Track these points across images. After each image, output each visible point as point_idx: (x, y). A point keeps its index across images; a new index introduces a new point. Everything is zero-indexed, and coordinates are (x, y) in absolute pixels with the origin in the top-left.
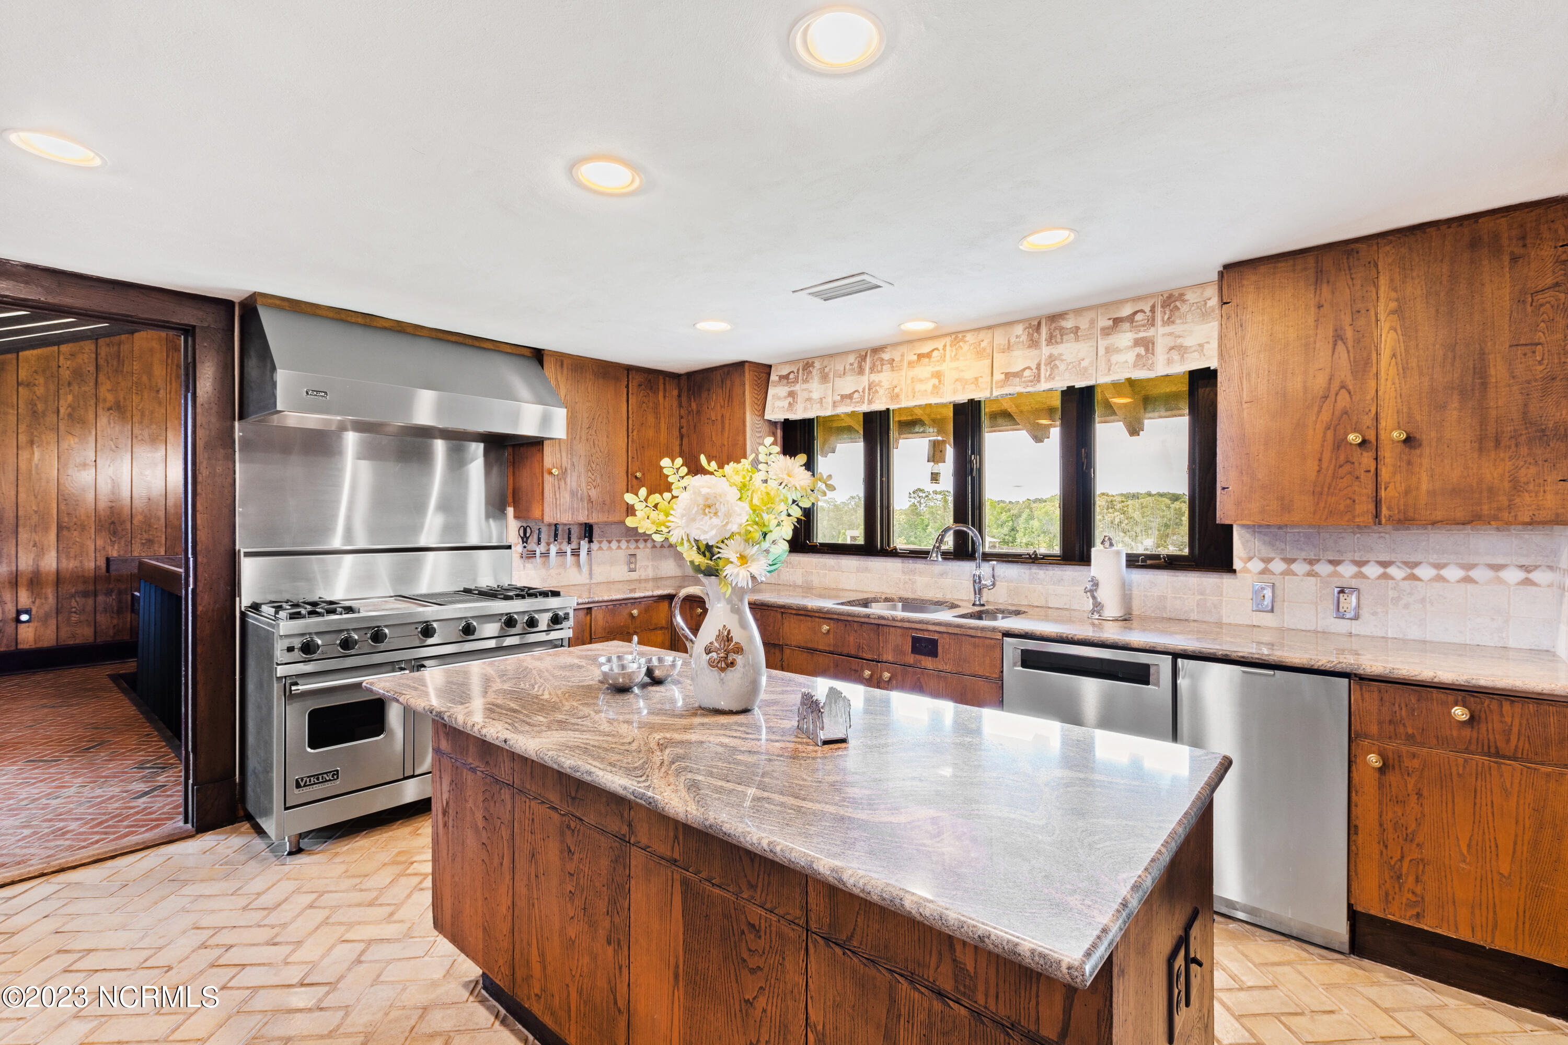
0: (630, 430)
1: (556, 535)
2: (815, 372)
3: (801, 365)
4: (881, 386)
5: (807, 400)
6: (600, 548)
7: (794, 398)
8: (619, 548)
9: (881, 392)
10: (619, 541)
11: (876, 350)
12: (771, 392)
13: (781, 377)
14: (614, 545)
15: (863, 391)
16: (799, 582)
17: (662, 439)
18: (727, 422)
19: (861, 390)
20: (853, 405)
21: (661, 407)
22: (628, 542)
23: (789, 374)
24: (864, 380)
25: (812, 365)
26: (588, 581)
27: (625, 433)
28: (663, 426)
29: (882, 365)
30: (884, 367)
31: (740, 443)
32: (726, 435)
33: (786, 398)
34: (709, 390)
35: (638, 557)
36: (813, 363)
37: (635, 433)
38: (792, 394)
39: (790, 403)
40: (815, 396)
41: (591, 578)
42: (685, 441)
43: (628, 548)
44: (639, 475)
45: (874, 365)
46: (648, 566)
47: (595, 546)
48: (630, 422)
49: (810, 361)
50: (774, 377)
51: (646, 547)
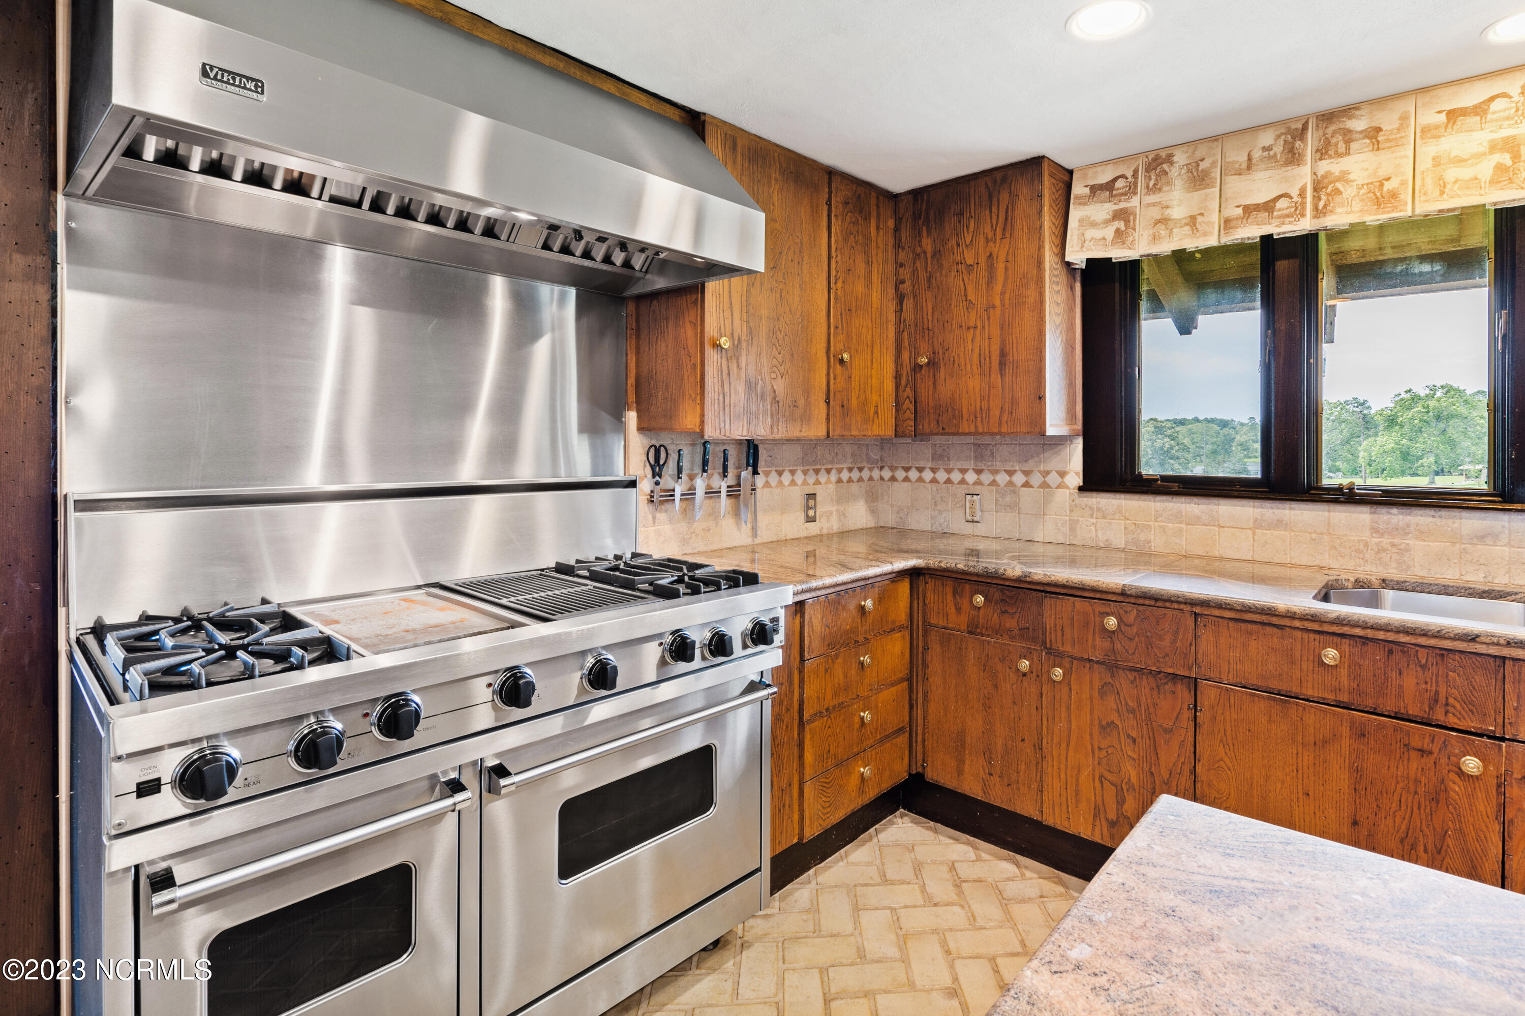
0: (833, 280)
1: (705, 463)
2: (1174, 172)
3: (1141, 163)
4: (1348, 182)
5: (1158, 222)
6: (767, 485)
7: (1127, 222)
8: (793, 483)
9: (1348, 192)
10: (793, 472)
11: (1327, 117)
12: (1076, 214)
13: (1095, 189)
14: (786, 478)
15: (1302, 194)
16: (1119, 541)
17: (874, 299)
18: (1000, 267)
19: (1295, 193)
20: (1275, 222)
21: (874, 244)
22: (805, 473)
23: (1115, 180)
24: (1303, 175)
25: (1169, 160)
26: (748, 541)
27: (825, 283)
28: (876, 278)
29: (1348, 142)
30: (1354, 146)
31: (1031, 300)
32: (998, 288)
33: (1107, 222)
34: (961, 214)
35: (818, 498)
36: (1170, 156)
37: (839, 284)
38: (1121, 215)
39: (1118, 231)
40: (1178, 213)
41: (755, 535)
42: (908, 303)
43: (805, 483)
44: (846, 356)
45: (1327, 143)
46: (831, 513)
47: (760, 480)
48: (833, 265)
49: (1163, 154)
50: (1079, 189)
51: (828, 481)
